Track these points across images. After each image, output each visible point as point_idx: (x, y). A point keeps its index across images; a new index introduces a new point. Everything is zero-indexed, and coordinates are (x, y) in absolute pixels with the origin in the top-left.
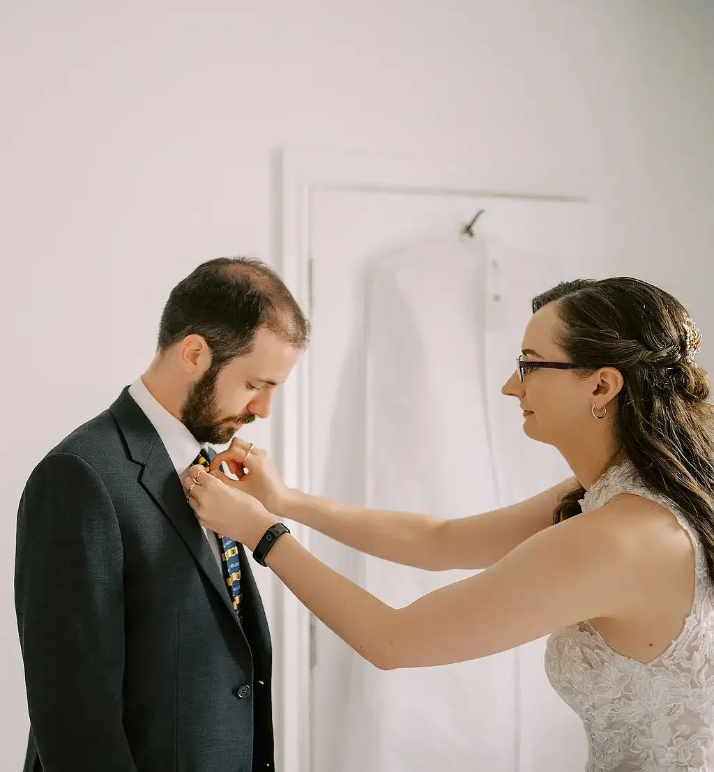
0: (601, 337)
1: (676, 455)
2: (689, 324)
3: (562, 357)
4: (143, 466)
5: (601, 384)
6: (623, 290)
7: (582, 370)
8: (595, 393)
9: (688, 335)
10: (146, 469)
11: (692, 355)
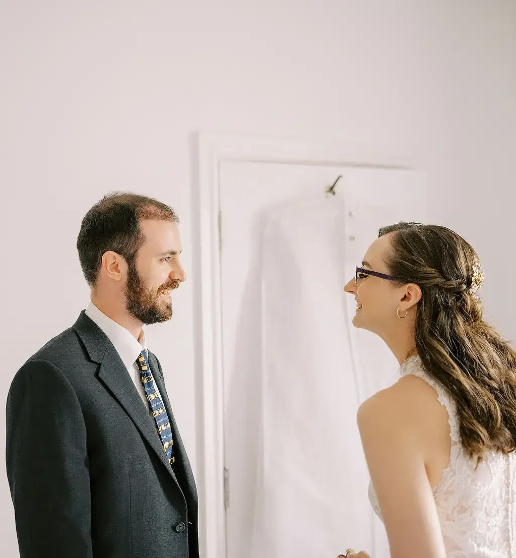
0: (414, 262)
1: (447, 352)
2: (478, 267)
3: (385, 271)
4: (99, 365)
5: (407, 294)
6: (437, 234)
7: (396, 282)
8: (403, 300)
9: (475, 275)
10: (102, 367)
11: (474, 289)
